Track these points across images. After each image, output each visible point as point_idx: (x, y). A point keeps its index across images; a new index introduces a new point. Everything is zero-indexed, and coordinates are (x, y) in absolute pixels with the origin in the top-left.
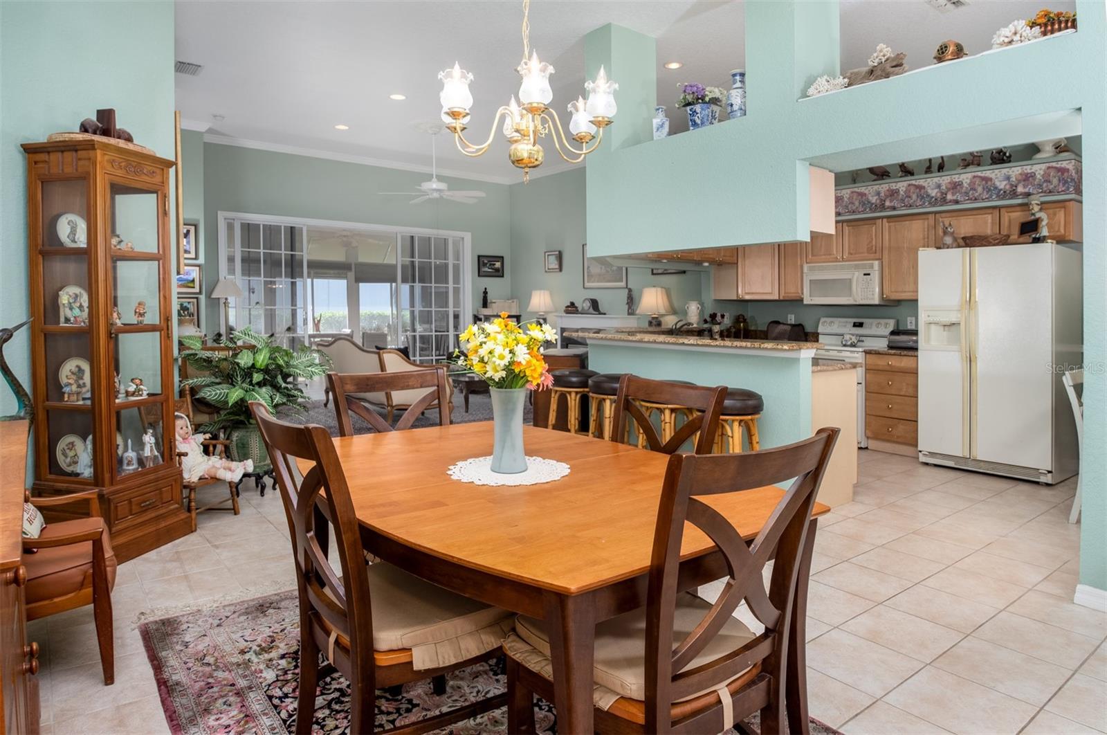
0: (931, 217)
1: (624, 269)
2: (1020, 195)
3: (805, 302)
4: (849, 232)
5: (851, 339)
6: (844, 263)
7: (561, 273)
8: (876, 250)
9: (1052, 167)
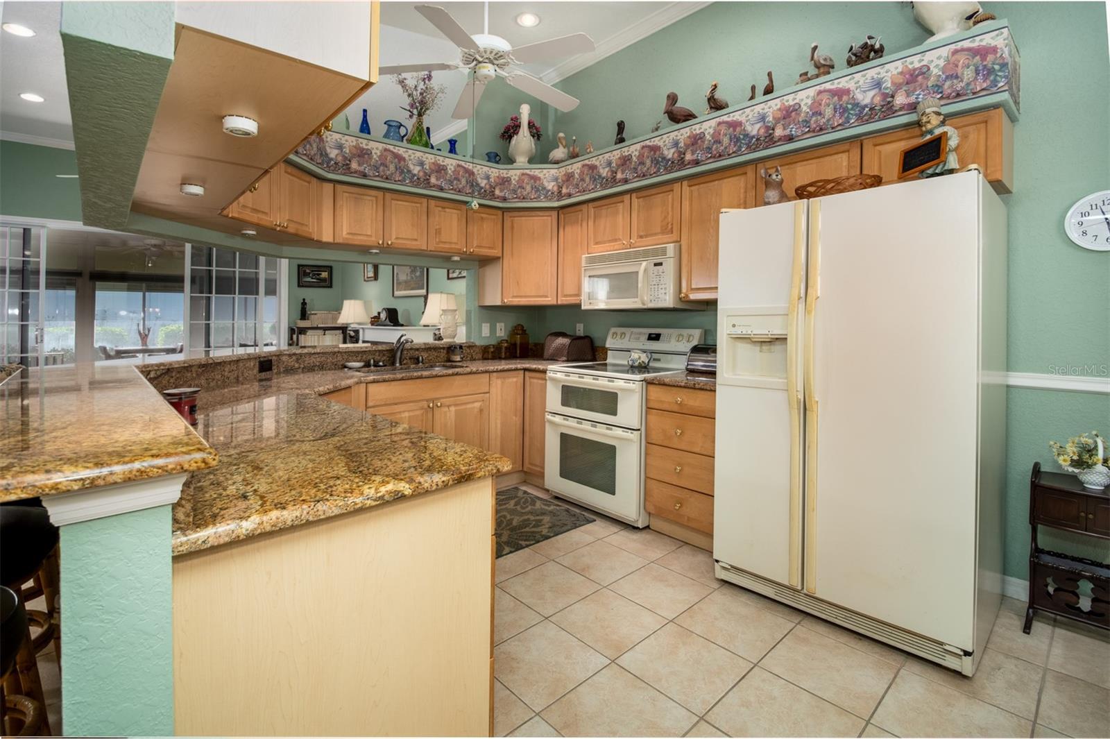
0: (750, 170)
1: (425, 269)
2: (901, 109)
3: (583, 308)
4: (639, 206)
5: (640, 358)
6: (632, 250)
7: (375, 282)
8: (672, 228)
9: (963, 50)
